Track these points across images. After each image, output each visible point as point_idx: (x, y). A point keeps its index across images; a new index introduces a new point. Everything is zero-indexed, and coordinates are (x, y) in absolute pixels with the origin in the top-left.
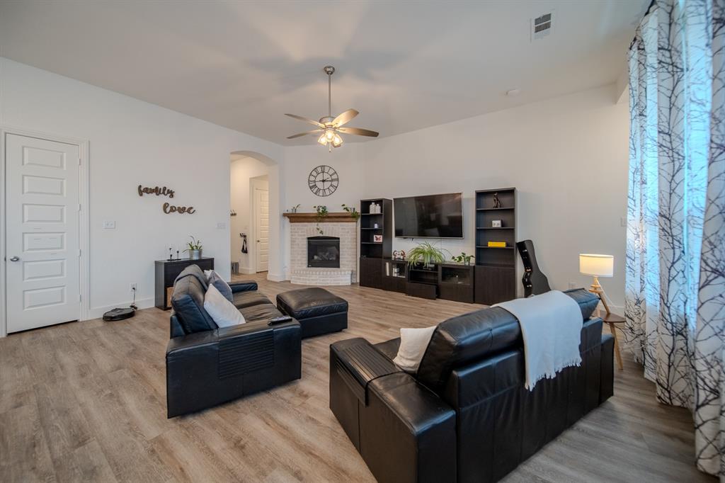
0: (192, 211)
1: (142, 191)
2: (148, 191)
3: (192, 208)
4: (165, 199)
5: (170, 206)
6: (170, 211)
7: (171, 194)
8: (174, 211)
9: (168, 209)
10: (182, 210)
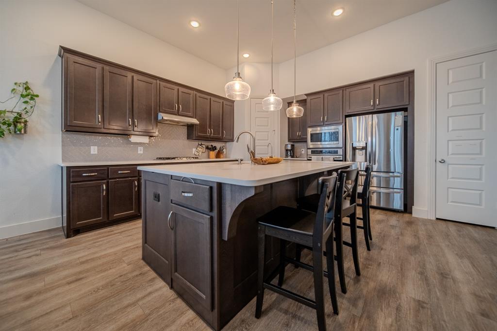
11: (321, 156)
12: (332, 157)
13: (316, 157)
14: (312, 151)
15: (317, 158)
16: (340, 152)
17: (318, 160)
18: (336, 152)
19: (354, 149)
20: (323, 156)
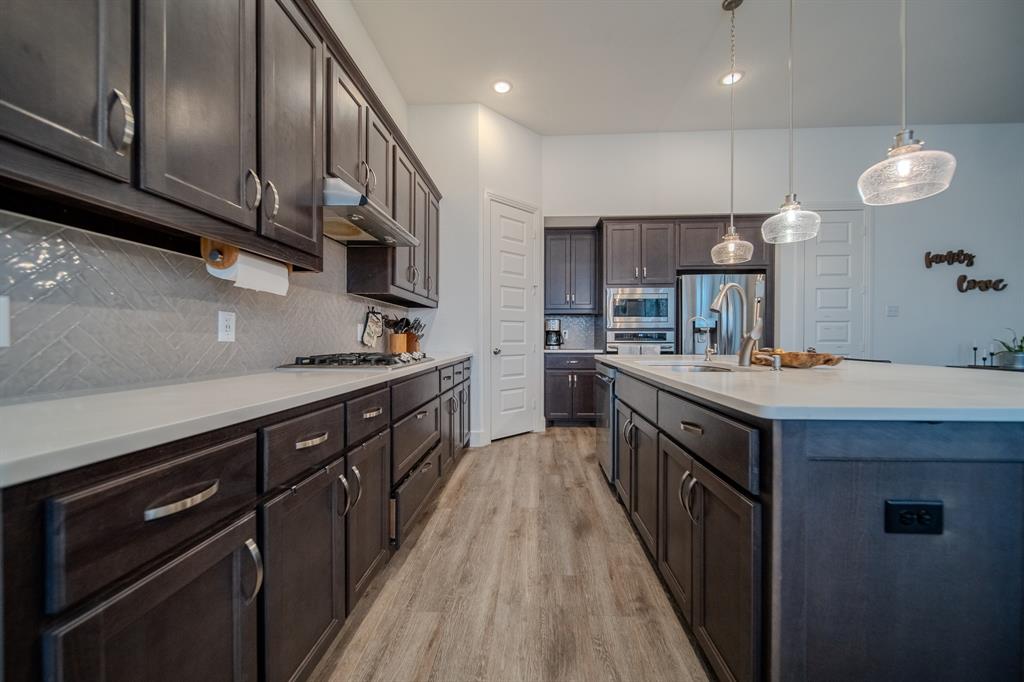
0: (1001, 286)
1: (931, 260)
2: (939, 259)
3: (1001, 281)
4: (960, 269)
5: (969, 278)
6: (968, 288)
7: (970, 260)
8: (974, 288)
9: (965, 285)
10: (985, 286)
11: (639, 346)
12: (658, 348)
13: (628, 346)
14: (616, 335)
15: (631, 349)
16: (670, 336)
17: (631, 352)
18: (662, 337)
19: (697, 331)
20: (643, 346)
